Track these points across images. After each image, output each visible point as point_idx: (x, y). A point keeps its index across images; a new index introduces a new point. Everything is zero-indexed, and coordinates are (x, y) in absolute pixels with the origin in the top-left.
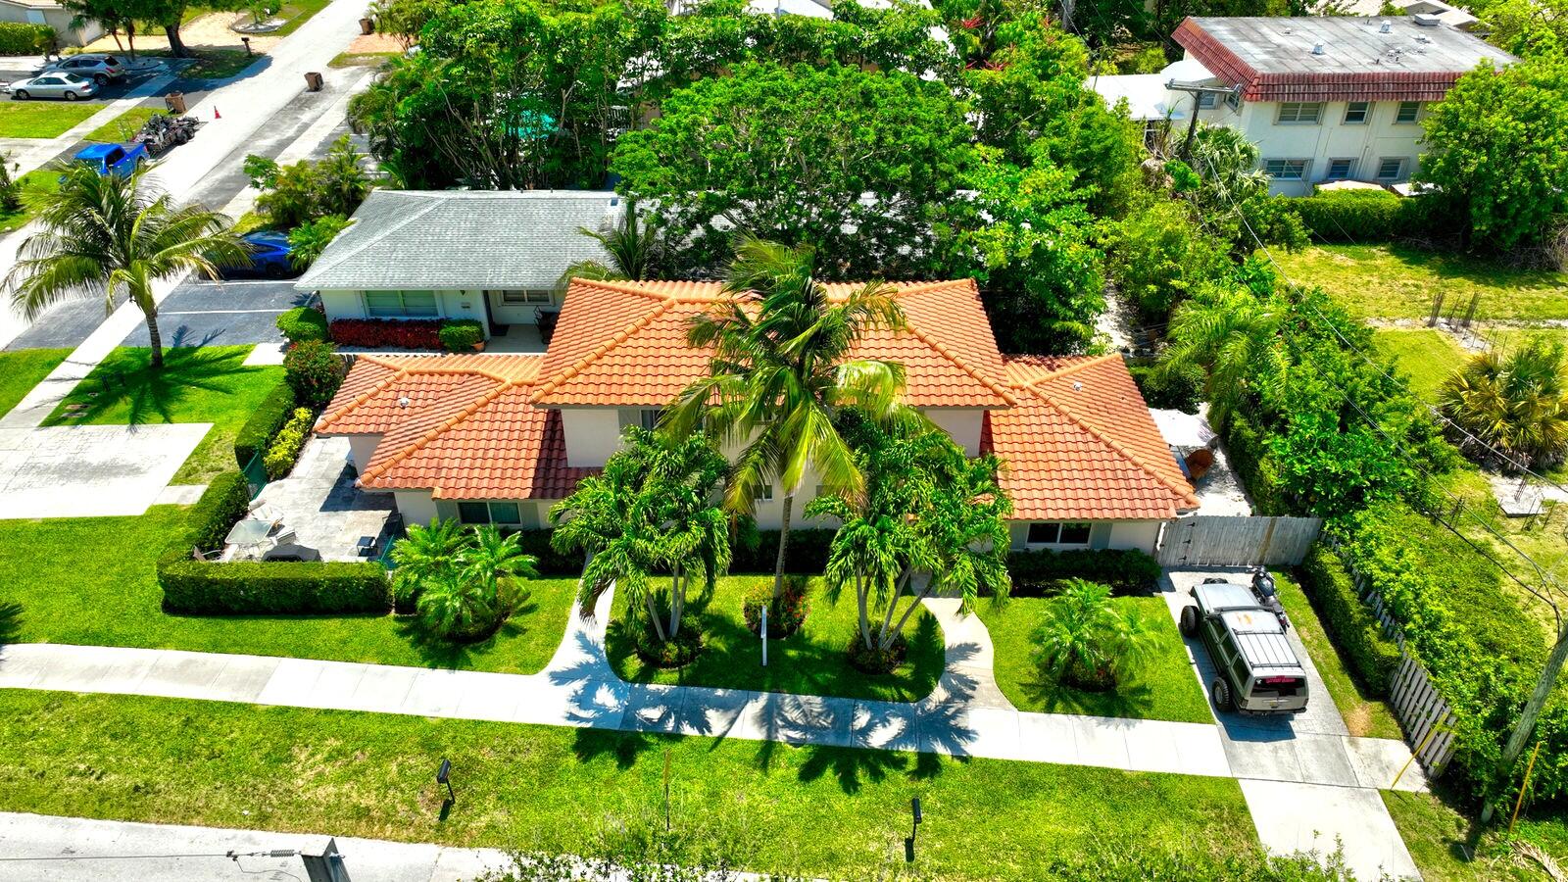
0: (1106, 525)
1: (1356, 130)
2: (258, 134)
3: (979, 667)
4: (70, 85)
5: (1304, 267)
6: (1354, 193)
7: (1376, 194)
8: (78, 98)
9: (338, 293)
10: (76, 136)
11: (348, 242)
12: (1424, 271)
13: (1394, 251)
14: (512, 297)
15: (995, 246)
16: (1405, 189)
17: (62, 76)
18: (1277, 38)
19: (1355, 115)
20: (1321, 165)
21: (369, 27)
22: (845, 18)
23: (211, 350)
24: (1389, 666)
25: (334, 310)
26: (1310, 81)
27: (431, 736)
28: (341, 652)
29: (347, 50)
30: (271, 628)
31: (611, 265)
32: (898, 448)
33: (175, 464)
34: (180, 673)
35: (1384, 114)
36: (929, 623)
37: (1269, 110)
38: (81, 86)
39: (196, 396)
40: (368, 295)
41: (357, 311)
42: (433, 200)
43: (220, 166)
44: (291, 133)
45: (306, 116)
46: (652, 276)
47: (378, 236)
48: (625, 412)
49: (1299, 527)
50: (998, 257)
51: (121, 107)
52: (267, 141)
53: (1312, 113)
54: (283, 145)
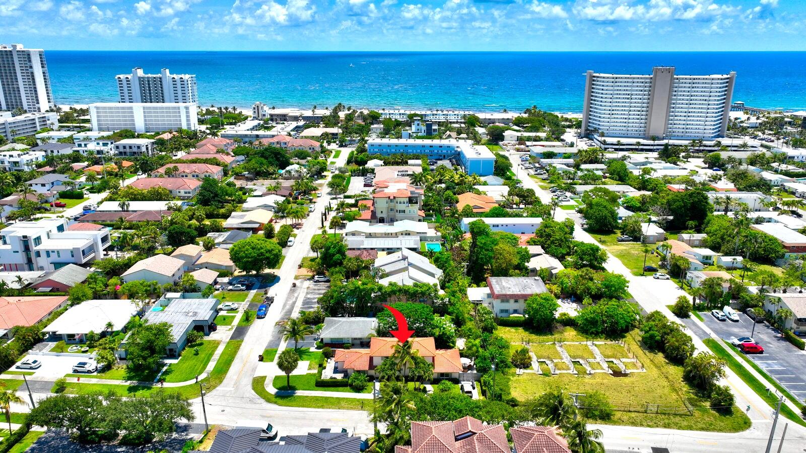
1: (517, 304)
2: (287, 300)
4: (242, 288)
5: (504, 332)
6: (516, 317)
7: (521, 317)
8: (243, 290)
9: (327, 338)
10: (248, 301)
11: (326, 329)
12: (527, 333)
13: (523, 329)
14: (355, 339)
15: (437, 332)
16: (526, 316)
17: (240, 285)
18: (504, 284)
19: (516, 301)
20: (511, 311)
21: (300, 267)
22: (415, 286)
23: (303, 348)
25: (326, 341)
26: (505, 295)
27: (358, 400)
28: (343, 391)
29: (296, 274)
30: (333, 388)
31: (376, 335)
32: (418, 360)
33: (307, 367)
34: (322, 394)
35: (521, 301)
36: (425, 388)
37: (499, 301)
38: (244, 288)
39: (304, 356)
40: (331, 339)
41: (329, 342)
42: (340, 321)
43: (283, 309)
44: (294, 300)
45: (296, 295)
46: (383, 336)
47: (332, 328)
48: (382, 357)
49: (479, 374)
50: (437, 334)
51: (253, 292)
52: (290, 302)
53: (507, 301)
54: (294, 303)
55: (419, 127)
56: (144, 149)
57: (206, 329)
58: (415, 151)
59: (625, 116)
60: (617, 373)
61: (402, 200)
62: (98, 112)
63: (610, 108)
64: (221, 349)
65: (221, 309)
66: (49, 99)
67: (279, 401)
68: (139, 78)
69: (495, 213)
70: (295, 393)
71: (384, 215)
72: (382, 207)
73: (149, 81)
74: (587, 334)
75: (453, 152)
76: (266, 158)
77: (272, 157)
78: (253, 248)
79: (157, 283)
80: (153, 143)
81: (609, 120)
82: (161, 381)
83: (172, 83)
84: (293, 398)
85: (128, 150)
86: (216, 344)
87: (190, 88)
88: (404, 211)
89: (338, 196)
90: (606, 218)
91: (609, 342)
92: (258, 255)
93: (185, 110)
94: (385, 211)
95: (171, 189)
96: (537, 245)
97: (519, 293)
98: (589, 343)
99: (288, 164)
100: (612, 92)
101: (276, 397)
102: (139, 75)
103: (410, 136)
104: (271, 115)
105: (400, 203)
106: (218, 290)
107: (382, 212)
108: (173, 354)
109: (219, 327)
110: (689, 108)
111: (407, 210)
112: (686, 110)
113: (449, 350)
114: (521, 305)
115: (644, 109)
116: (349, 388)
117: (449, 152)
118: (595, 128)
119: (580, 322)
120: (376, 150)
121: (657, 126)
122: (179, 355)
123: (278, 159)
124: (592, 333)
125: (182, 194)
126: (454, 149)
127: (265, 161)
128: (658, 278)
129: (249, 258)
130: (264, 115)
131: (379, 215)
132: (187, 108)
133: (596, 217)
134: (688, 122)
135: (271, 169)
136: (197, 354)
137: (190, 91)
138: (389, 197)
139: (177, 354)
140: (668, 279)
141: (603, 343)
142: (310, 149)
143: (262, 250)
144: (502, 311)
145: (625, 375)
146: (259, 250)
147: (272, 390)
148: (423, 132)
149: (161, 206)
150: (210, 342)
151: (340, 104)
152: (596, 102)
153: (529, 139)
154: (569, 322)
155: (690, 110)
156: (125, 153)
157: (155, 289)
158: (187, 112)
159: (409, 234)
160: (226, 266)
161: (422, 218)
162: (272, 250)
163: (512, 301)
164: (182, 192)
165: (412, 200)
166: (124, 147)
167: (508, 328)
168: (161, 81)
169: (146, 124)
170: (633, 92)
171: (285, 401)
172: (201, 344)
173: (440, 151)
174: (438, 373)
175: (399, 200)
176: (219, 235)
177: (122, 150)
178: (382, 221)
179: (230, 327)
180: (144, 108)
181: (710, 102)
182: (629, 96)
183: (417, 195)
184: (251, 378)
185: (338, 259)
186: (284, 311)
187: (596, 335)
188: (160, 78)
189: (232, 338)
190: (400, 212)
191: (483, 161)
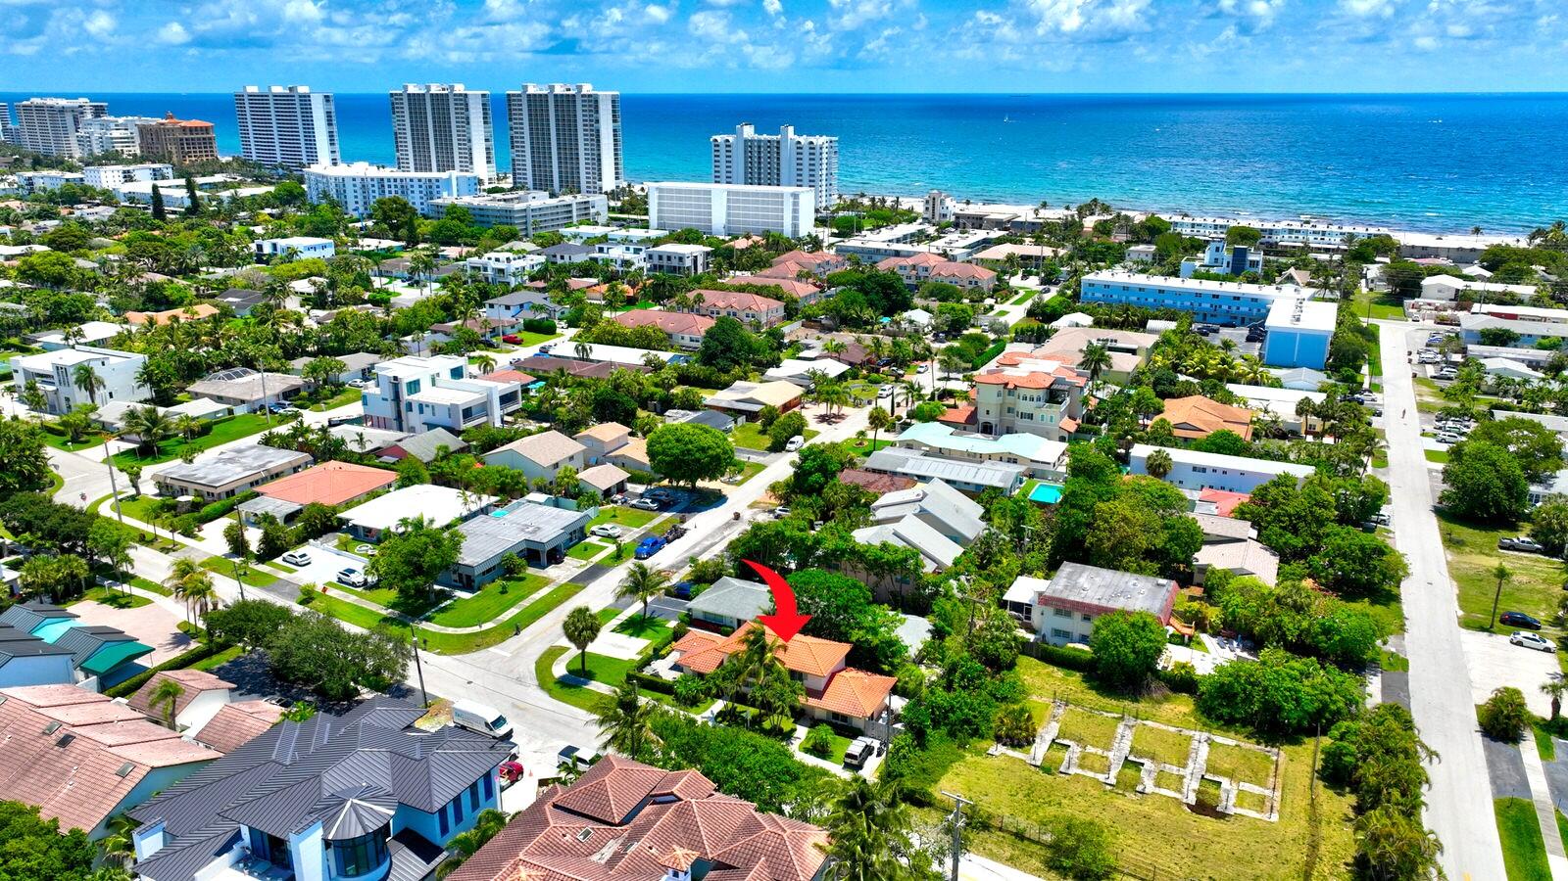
0: (852, 717)
1: (1086, 624)
2: (706, 538)
3: (799, 741)
6: (1075, 649)
7: (1087, 652)
8: (652, 510)
9: (696, 610)
10: (646, 528)
11: (706, 595)
12: (1085, 685)
13: (1082, 676)
17: (648, 501)
18: (1081, 579)
19: (1087, 618)
20: (1073, 635)
21: (769, 490)
23: (657, 619)
25: (696, 615)
26: (1063, 601)
29: (758, 499)
30: (646, 692)
33: (638, 649)
36: (794, 730)
37: (1051, 610)
38: (654, 506)
39: (649, 632)
40: (705, 613)
41: (701, 617)
43: (688, 551)
44: (718, 540)
45: (726, 533)
47: (714, 595)
50: (861, 641)
51: (667, 515)
52: (708, 543)
53: (1068, 614)
54: (712, 545)
56: (688, 263)
57: (544, 558)
58: (1179, 303)
60: (1204, 808)
61: (1029, 393)
62: (660, 198)
64: (544, 591)
65: (593, 533)
66: (617, 173)
67: (557, 689)
68: (746, 141)
70: (586, 684)
71: (992, 419)
72: (989, 403)
73: (759, 147)
74: (1209, 717)
75: (1263, 311)
76: (866, 293)
77: (877, 293)
78: (678, 440)
79: (520, 475)
80: (708, 254)
82: (429, 619)
83: (795, 151)
84: (578, 690)
85: (665, 262)
86: (546, 582)
87: (825, 161)
88: (1031, 416)
89: (952, 375)
90: (1487, 488)
91: (1250, 745)
92: (683, 452)
93: (791, 200)
94: (995, 412)
95: (670, 331)
96: (1245, 519)
97: (1096, 602)
98: (1202, 735)
99: (907, 306)
101: (556, 683)
102: (745, 136)
103: (1197, 276)
104: (958, 217)
105: (1025, 398)
106: (616, 502)
107: (988, 412)
108: (468, 584)
109: (567, 559)
111: (1037, 414)
113: (878, 676)
114: (1095, 628)
116: (672, 697)
117: (1255, 311)
119: (1203, 689)
120: (1098, 295)
122: (479, 589)
123: (887, 296)
124: (1219, 718)
125: (687, 342)
126: (1264, 305)
127: (861, 297)
128: (1520, 644)
129: (667, 455)
130: (945, 216)
131: (982, 418)
132: (795, 196)
133: (1465, 486)
135: (867, 314)
136: (504, 592)
137: (824, 166)
138: (1006, 384)
139: (476, 584)
140: (1547, 650)
141: (1234, 743)
142: (970, 283)
143: (690, 446)
144: (1057, 633)
145: (1222, 816)
146: (687, 444)
147: (559, 670)
148: (1225, 265)
149: (633, 356)
150: (536, 578)
151: (1095, 200)
154: (1183, 683)
156: (661, 267)
157: (518, 483)
158: (796, 204)
159: (1015, 462)
161: (1066, 435)
162: (709, 448)
163: (1078, 616)
164: (687, 337)
165: (1053, 396)
166: (660, 258)
167: (1051, 668)
168: (778, 148)
169: (729, 222)
171: (566, 690)
172: (521, 579)
173: (1234, 309)
174: (828, 711)
175: (1022, 392)
176: (683, 416)
177: (656, 261)
178: (987, 429)
179: (584, 562)
180: (729, 193)
183: (1067, 388)
184: (547, 646)
185: (817, 482)
186: (686, 555)
187: (1228, 723)
188: (778, 142)
189: (573, 580)
190: (1023, 416)
191: (1301, 335)
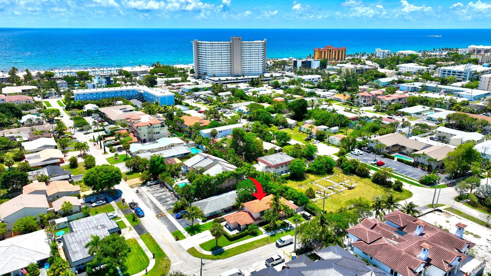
1: (282, 168)
3: (290, 223)
7: (286, 175)
8: (105, 204)
10: (117, 209)
12: (295, 182)
15: (273, 190)
16: (289, 173)
17: (100, 201)
18: (270, 159)
19: (282, 167)
20: (281, 173)
23: (194, 225)
24: (314, 213)
26: (278, 165)
27: (261, 240)
30: (241, 239)
35: (284, 166)
36: (285, 222)
38: (104, 202)
39: (201, 229)
41: (209, 215)
42: (208, 202)
44: (148, 200)
45: (146, 197)
47: (207, 207)
48: (258, 213)
49: (303, 206)
51: (114, 203)
52: (148, 202)
53: (278, 168)
54: (152, 202)
55: (100, 80)
59: (220, 65)
60: (350, 188)
61: (157, 125)
63: (211, 61)
64: (141, 243)
67: (219, 257)
69: (215, 125)
70: (223, 249)
71: (146, 137)
72: (144, 132)
75: (137, 93)
81: (212, 67)
88: (159, 133)
89: (89, 131)
91: (331, 176)
94: (146, 135)
98: (324, 178)
99: (22, 115)
100: (211, 52)
101: (215, 256)
103: (94, 87)
107: (145, 136)
109: (121, 231)
110: (250, 59)
111: (161, 131)
112: (249, 60)
114: (285, 168)
115: (229, 60)
116: (248, 236)
117: (134, 94)
118: (205, 73)
119: (315, 170)
121: (237, 69)
126: (138, 92)
127: (4, 115)
128: (315, 143)
131: (142, 138)
134: (251, 66)
135: (14, 120)
136: (129, 251)
138: (148, 125)
140: (320, 142)
141: (329, 177)
145: (353, 188)
148: (104, 82)
150: (129, 241)
152: (202, 58)
153: (172, 82)
155: (251, 60)
159: (173, 146)
160: (74, 192)
161: (170, 135)
163: (280, 167)
165: (162, 125)
170: (222, 51)
173: (128, 94)
175: (154, 126)
178: (144, 141)
179: (129, 228)
181: (259, 55)
182: (221, 54)
184: (186, 252)
186: (152, 208)
187: (324, 174)
189: (139, 234)
190: (156, 133)
191: (160, 98)
